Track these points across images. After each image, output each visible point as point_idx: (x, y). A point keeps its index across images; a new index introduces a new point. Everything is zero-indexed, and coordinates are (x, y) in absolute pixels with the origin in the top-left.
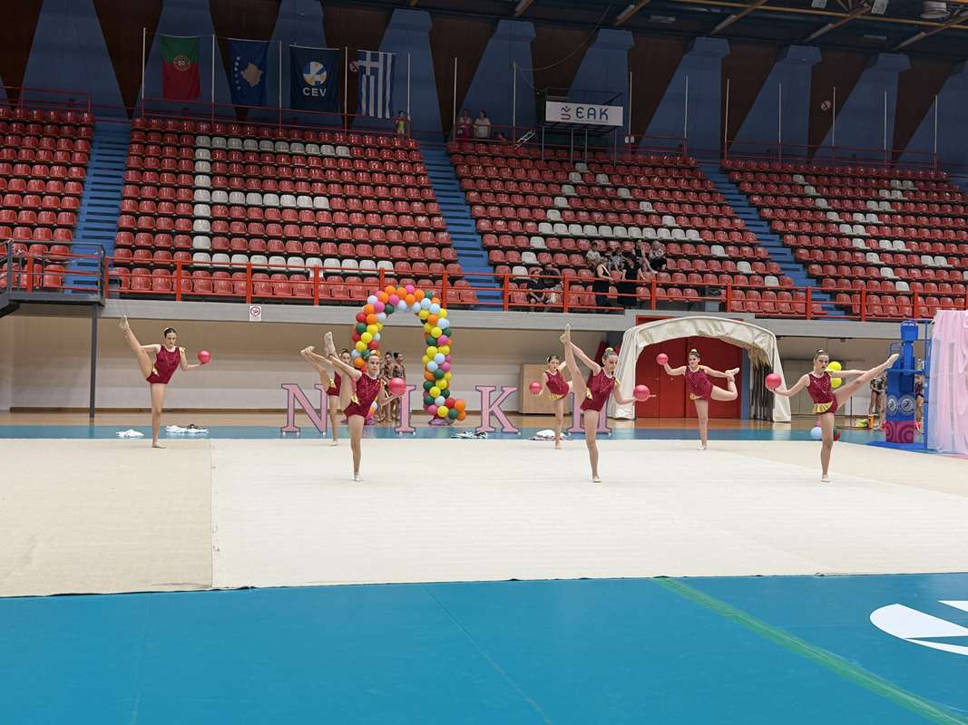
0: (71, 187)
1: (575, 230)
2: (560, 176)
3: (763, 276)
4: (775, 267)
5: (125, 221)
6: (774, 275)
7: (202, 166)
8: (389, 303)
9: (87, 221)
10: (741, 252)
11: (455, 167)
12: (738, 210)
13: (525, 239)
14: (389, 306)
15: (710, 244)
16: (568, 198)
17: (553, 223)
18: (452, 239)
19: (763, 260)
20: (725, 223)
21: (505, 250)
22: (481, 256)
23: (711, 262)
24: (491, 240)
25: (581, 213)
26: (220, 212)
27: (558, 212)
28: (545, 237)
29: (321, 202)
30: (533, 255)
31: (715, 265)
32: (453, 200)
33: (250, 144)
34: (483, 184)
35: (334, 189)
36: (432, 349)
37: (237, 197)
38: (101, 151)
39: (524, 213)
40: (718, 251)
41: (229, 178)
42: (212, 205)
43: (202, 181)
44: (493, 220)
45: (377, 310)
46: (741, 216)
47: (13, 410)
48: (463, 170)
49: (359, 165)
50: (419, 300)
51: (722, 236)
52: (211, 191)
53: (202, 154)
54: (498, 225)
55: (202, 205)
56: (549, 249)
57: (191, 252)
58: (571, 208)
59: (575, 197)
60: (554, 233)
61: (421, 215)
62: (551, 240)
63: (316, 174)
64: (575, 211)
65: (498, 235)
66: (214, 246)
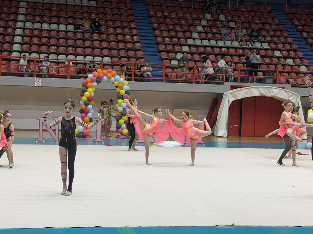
1: (205, 42)
2: (201, 16)
3: (299, 66)
4: (306, 61)
6: (305, 66)
8: (98, 77)
10: (289, 54)
11: (148, 11)
12: (289, 33)
13: (179, 47)
14: (98, 79)
15: (273, 50)
16: (203, 27)
17: (194, 39)
19: (300, 58)
20: (283, 40)
21: (168, 52)
22: (157, 55)
23: (273, 59)
24: (162, 47)
25: (209, 34)
26: (27, 32)
27: (197, 34)
28: (189, 46)
31: (275, 61)
32: (145, 28)
34: (161, 20)
36: (120, 101)
37: (37, 26)
39: (180, 34)
40: (277, 53)
41: (34, 16)
42: (24, 29)
43: (21, 17)
44: (164, 38)
45: (92, 81)
46: (291, 36)
48: (152, 13)
49: (101, 10)
50: (113, 76)
51: (280, 46)
52: (25, 22)
53: (23, 4)
54: (166, 40)
55: (20, 29)
56: (191, 52)
57: (11, 52)
58: (204, 32)
59: (207, 26)
60: (194, 44)
61: (128, 35)
62: (192, 48)
63: (78, 15)
64: (206, 33)
65: (166, 45)
66: (23, 49)
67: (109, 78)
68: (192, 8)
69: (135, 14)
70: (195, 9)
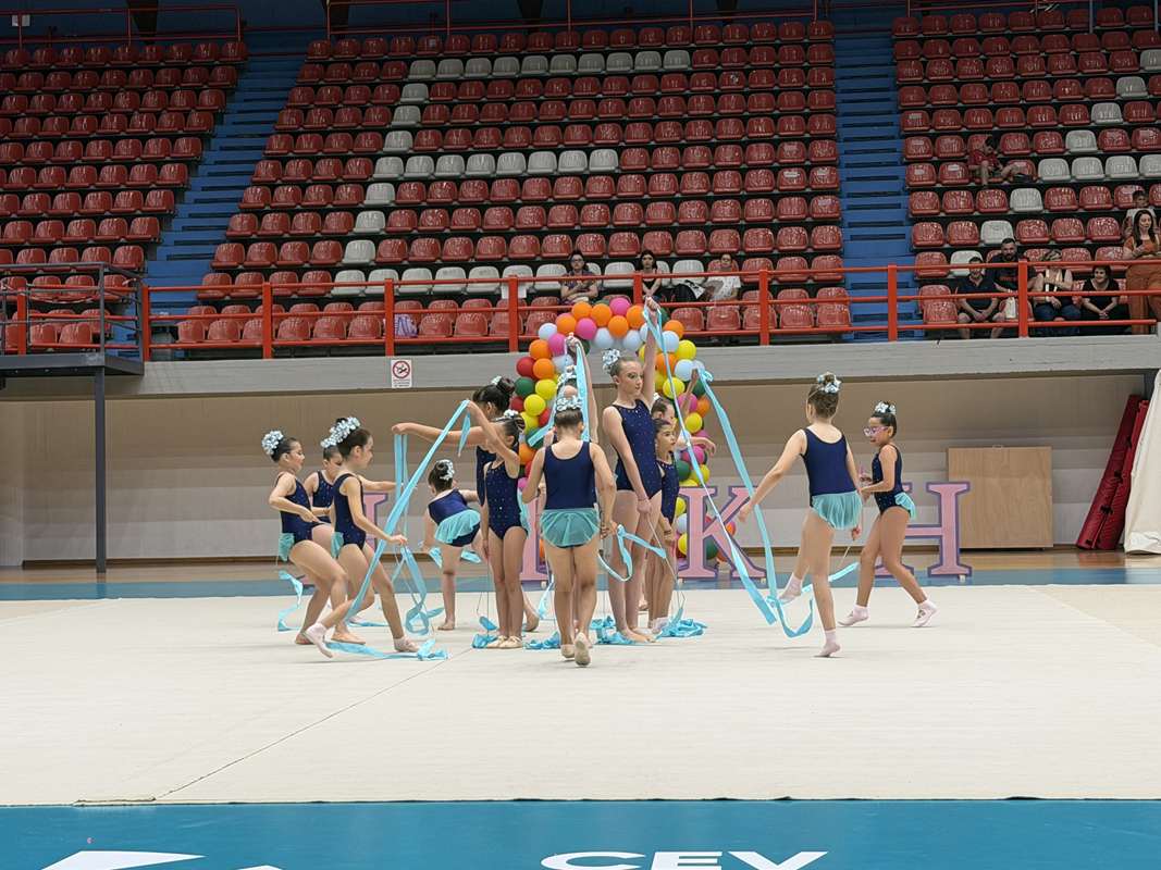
0: (169, 172)
1: (1121, 167)
2: (1124, 62)
5: (239, 224)
7: (406, 115)
9: (184, 229)
11: (897, 65)
13: (999, 195)
16: (1122, 103)
17: (1072, 158)
18: (849, 208)
21: (948, 220)
22: (902, 236)
24: (924, 203)
25: (1143, 133)
26: (410, 193)
27: (1091, 135)
28: (1044, 188)
29: (604, 160)
30: (1007, 225)
32: (875, 131)
33: (506, 66)
34: (943, 95)
35: (638, 132)
37: (449, 165)
38: (246, 106)
39: (1015, 143)
41: (444, 130)
42: (396, 183)
43: (397, 141)
44: (941, 163)
45: (554, 350)
47: (27, 565)
48: (910, 71)
49: (703, 83)
50: (635, 325)
52: (405, 157)
53: (415, 93)
54: (950, 172)
55: (380, 185)
56: (1047, 212)
57: (333, 270)
58: (1126, 123)
59: (1142, 99)
60: (1068, 177)
61: (790, 166)
62: (1056, 194)
63: (610, 108)
64: (1130, 129)
65: (941, 193)
66: (380, 256)
67: (618, 335)
68: (1088, 32)
69: (839, 82)
70: (1099, 34)
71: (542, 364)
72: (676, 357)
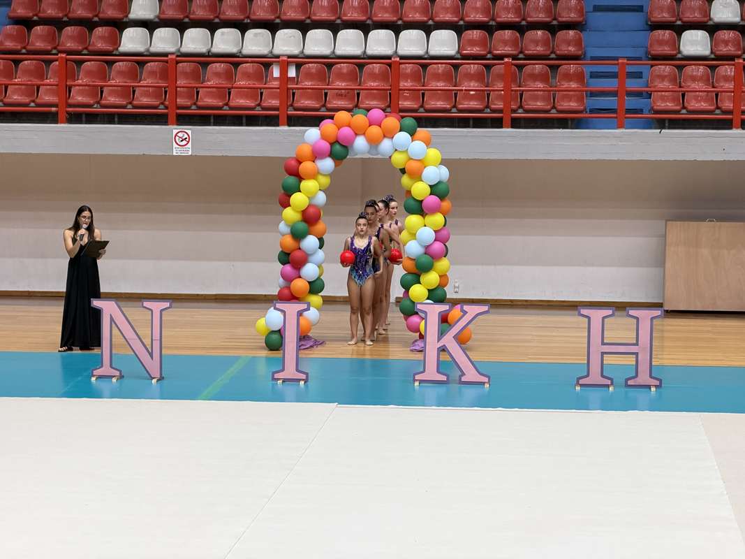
8: (337, 141)
14: (337, 147)
36: (413, 220)
45: (316, 155)
50: (389, 134)
57: (120, 25)
66: (163, 13)
67: (374, 143)
71: (306, 166)
72: (423, 163)
